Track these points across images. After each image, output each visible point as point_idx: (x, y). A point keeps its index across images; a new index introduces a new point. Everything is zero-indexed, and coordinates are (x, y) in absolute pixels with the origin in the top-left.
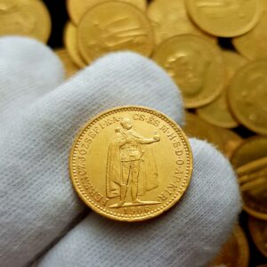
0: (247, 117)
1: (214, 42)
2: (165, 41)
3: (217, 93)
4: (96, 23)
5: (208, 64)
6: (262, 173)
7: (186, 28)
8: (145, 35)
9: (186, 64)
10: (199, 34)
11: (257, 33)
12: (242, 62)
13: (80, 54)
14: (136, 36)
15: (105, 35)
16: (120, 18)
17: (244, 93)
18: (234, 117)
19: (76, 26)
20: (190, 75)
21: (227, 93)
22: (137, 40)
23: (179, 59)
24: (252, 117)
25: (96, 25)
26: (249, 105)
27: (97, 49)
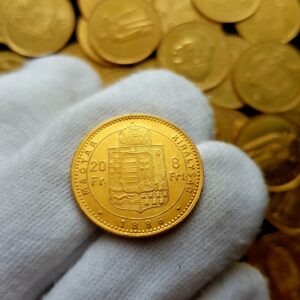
1: (218, 28)
2: (172, 30)
3: (222, 76)
4: (105, 16)
5: (213, 49)
6: (267, 149)
7: (191, 16)
8: (152, 26)
10: (203, 21)
11: (259, 16)
12: (245, 46)
13: (92, 47)
14: (144, 27)
15: (115, 28)
16: (128, 10)
17: (248, 75)
18: (240, 98)
19: (88, 21)
20: (197, 61)
21: (232, 76)
22: (145, 30)
23: (186, 46)
24: (256, 97)
25: (105, 20)
26: (253, 85)
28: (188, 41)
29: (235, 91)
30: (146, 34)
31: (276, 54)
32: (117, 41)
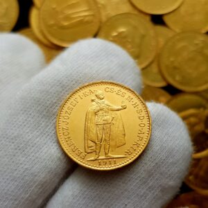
0: (174, 78)
1: (148, 18)
2: (109, 19)
3: (150, 60)
4: (54, 6)
5: (143, 37)
7: (126, 8)
8: (93, 15)
9: (125, 37)
10: (136, 12)
11: (183, 9)
12: (170, 34)
13: (41, 32)
14: (86, 16)
15: (61, 16)
16: (73, 2)
17: (172, 59)
18: (164, 79)
19: (39, 9)
21: (158, 58)
22: (87, 19)
23: (120, 34)
24: (178, 78)
25: (54, 9)
26: (175, 68)
27: (55, 28)
28: (122, 29)
29: (160, 72)
30: (87, 22)
31: (196, 42)
32: (63, 28)
